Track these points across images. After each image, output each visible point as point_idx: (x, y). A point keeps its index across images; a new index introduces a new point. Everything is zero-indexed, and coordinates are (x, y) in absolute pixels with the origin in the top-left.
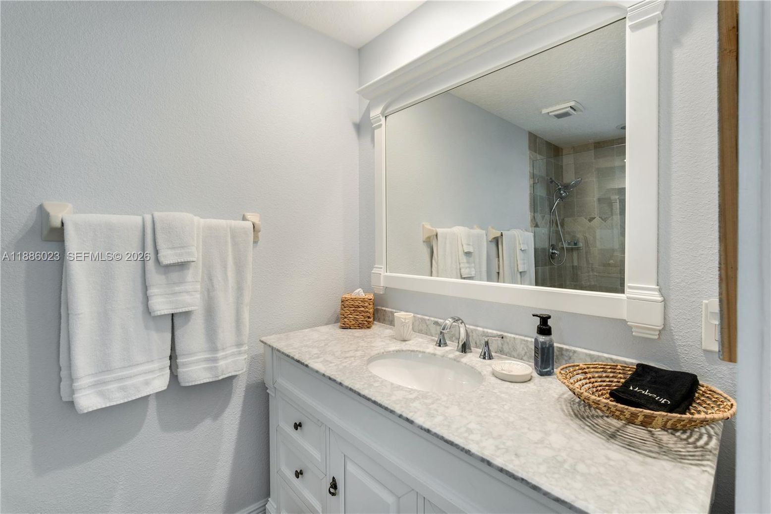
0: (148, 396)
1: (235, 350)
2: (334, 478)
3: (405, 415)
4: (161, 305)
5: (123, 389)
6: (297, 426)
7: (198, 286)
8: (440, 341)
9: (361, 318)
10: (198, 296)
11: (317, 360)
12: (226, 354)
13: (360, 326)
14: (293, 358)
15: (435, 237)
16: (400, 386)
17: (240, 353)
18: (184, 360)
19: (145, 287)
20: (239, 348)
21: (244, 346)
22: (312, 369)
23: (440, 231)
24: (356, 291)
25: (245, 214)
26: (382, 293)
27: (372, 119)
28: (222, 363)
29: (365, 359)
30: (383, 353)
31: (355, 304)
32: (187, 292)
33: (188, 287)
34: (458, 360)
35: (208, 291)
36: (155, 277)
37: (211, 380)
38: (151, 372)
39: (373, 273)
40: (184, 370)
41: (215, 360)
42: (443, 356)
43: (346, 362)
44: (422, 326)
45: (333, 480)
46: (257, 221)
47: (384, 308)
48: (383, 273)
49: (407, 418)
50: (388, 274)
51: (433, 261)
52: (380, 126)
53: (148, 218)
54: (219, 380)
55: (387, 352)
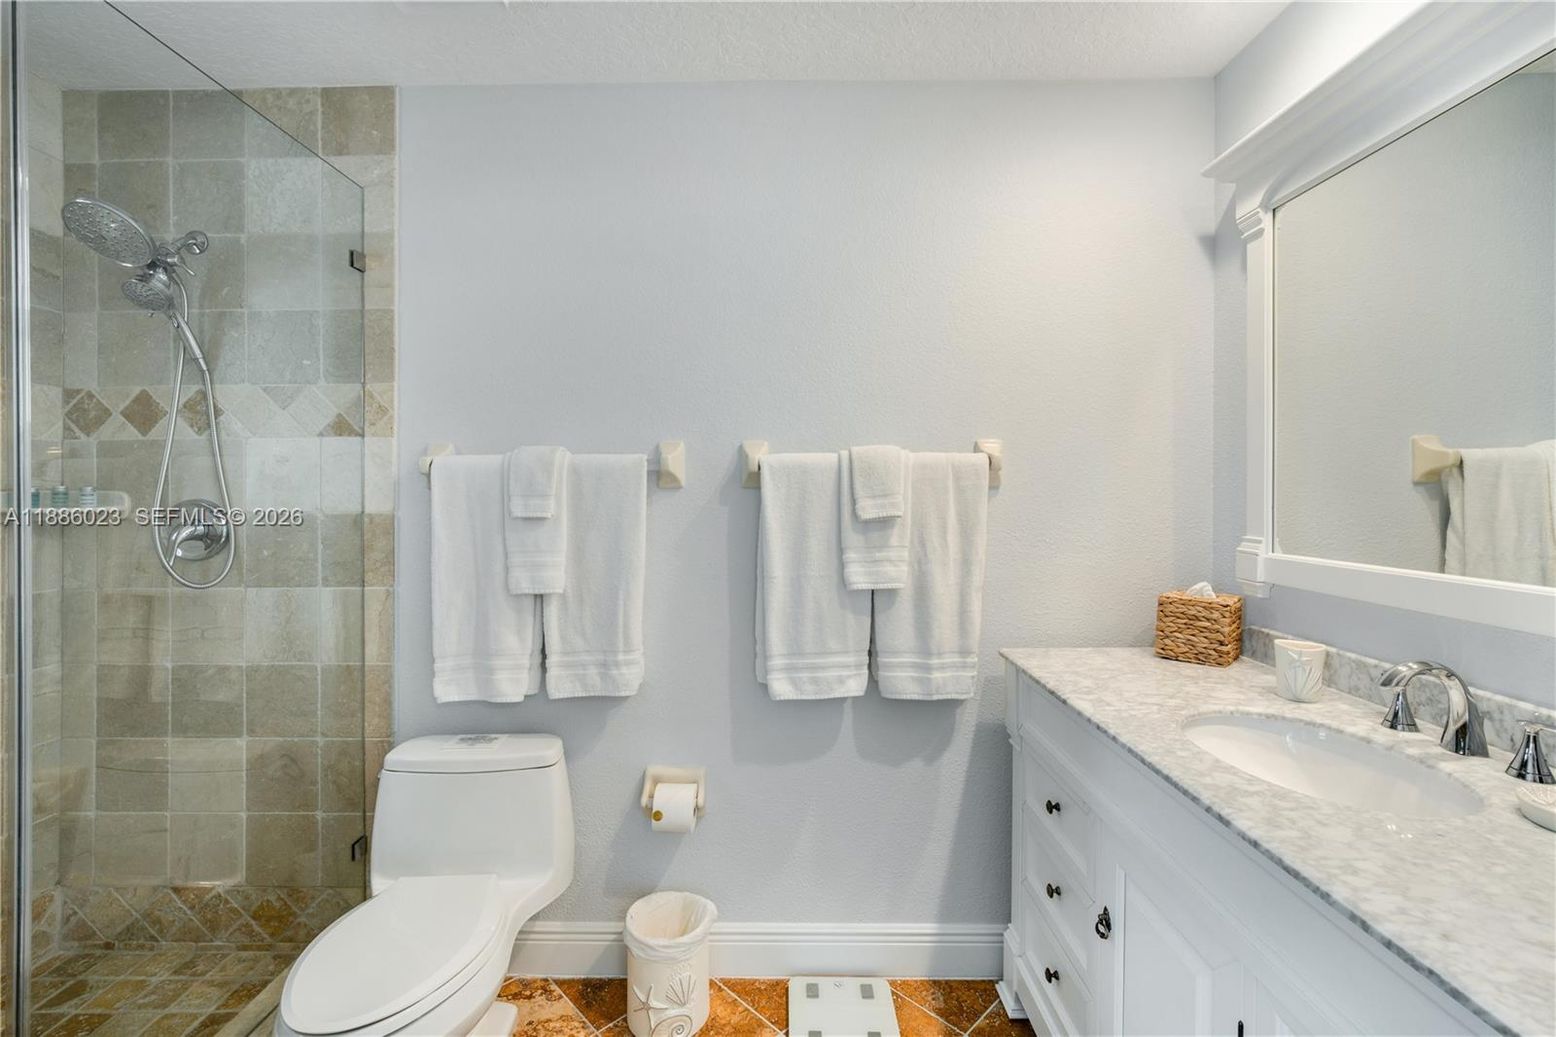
0: (843, 700)
1: (957, 659)
2: (1106, 909)
3: (1216, 808)
4: (860, 578)
5: (815, 681)
6: (1052, 807)
7: (906, 554)
8: (1396, 715)
9: (1201, 642)
10: (905, 568)
11: (1085, 697)
12: (943, 664)
13: (1201, 659)
14: (1044, 687)
15: (1455, 471)
16: (1232, 767)
17: (964, 666)
18: (887, 660)
19: (841, 551)
20: (964, 657)
21: (972, 656)
22: (1073, 709)
23: (1471, 455)
24: (1195, 587)
25: (978, 441)
26: (1260, 596)
27: (1241, 223)
28: (936, 675)
29: (1183, 712)
30: (1232, 713)
31: (1190, 612)
32: (889, 561)
33: (893, 554)
34: (1430, 762)
35: (919, 562)
36: (852, 538)
37: (921, 698)
38: (846, 666)
39: (1241, 552)
40: (887, 674)
41: (928, 668)
42: (1390, 748)
43: (1139, 710)
44: (1359, 679)
45: (1105, 913)
46: (996, 453)
47: (1266, 630)
48: (1264, 552)
49: (1220, 815)
50: (1279, 555)
51: (1450, 533)
52: (1261, 232)
53: (845, 454)
54: (932, 702)
55: (1242, 713)
